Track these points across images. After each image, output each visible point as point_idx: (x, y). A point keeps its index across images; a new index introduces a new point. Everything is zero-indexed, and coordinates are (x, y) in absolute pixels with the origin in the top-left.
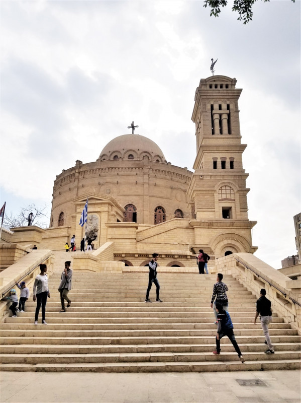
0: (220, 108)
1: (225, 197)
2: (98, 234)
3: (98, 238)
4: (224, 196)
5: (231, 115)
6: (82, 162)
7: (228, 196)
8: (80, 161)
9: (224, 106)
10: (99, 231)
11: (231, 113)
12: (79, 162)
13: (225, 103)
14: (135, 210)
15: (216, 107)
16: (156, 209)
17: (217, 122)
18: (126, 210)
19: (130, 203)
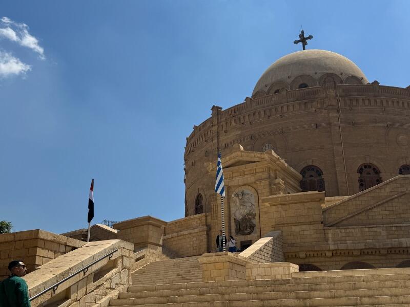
2: (255, 221)
3: (256, 229)
6: (221, 108)
8: (218, 108)
10: (257, 217)
12: (216, 110)
14: (320, 175)
16: (361, 169)
18: (303, 177)
19: (311, 164)
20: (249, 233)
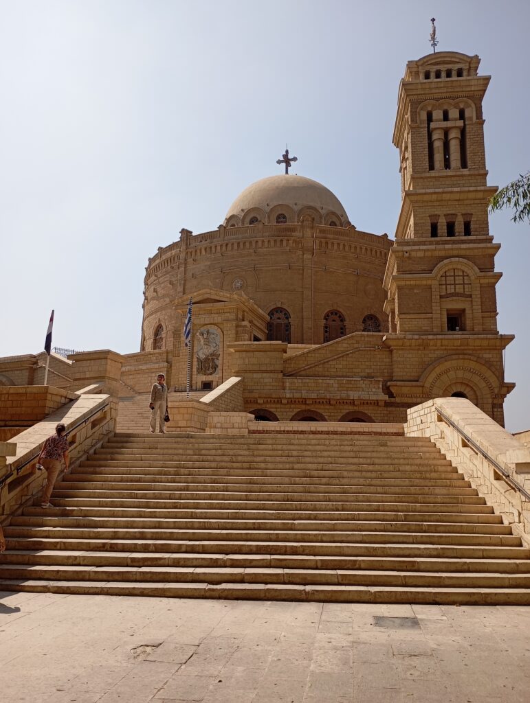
0: (446, 118)
1: (453, 291)
2: (219, 362)
4: (451, 289)
5: (467, 130)
6: (191, 232)
7: (459, 289)
9: (454, 114)
11: (467, 127)
12: (186, 233)
13: (456, 107)
14: (287, 318)
15: (438, 114)
16: (328, 316)
17: (438, 145)
18: (271, 318)
19: (279, 306)
20: (211, 374)
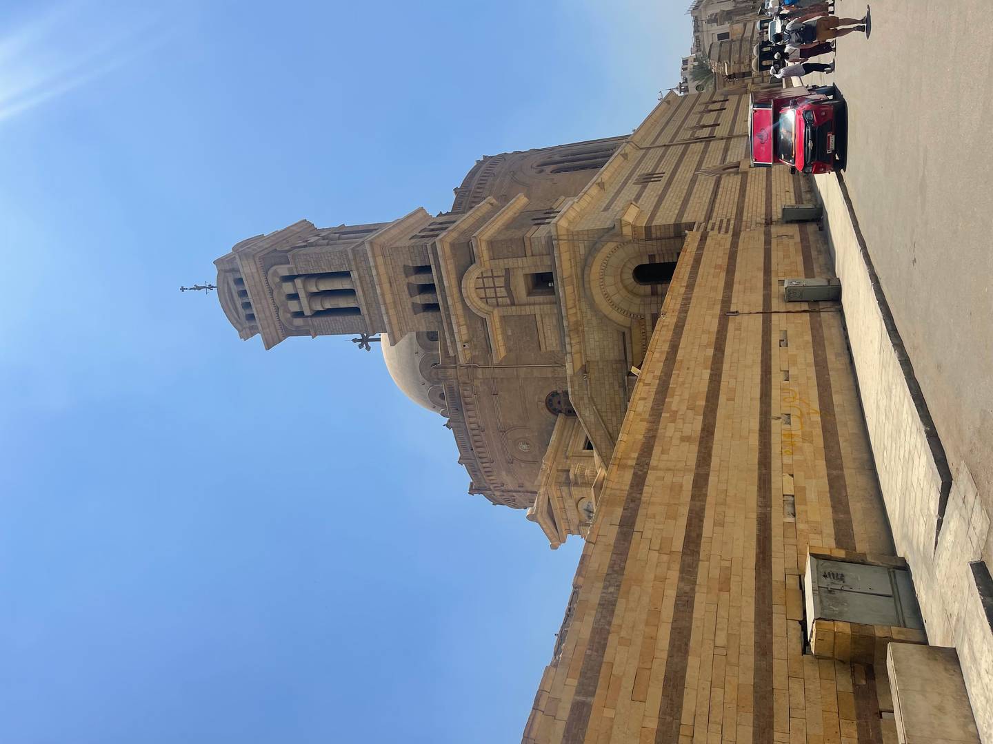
0: (295, 297)
1: (503, 289)
4: (502, 292)
6: (472, 486)
7: (500, 282)
8: (471, 489)
9: (288, 288)
11: (301, 273)
13: (281, 287)
15: (293, 306)
17: (328, 304)
18: (560, 413)
19: (544, 404)
